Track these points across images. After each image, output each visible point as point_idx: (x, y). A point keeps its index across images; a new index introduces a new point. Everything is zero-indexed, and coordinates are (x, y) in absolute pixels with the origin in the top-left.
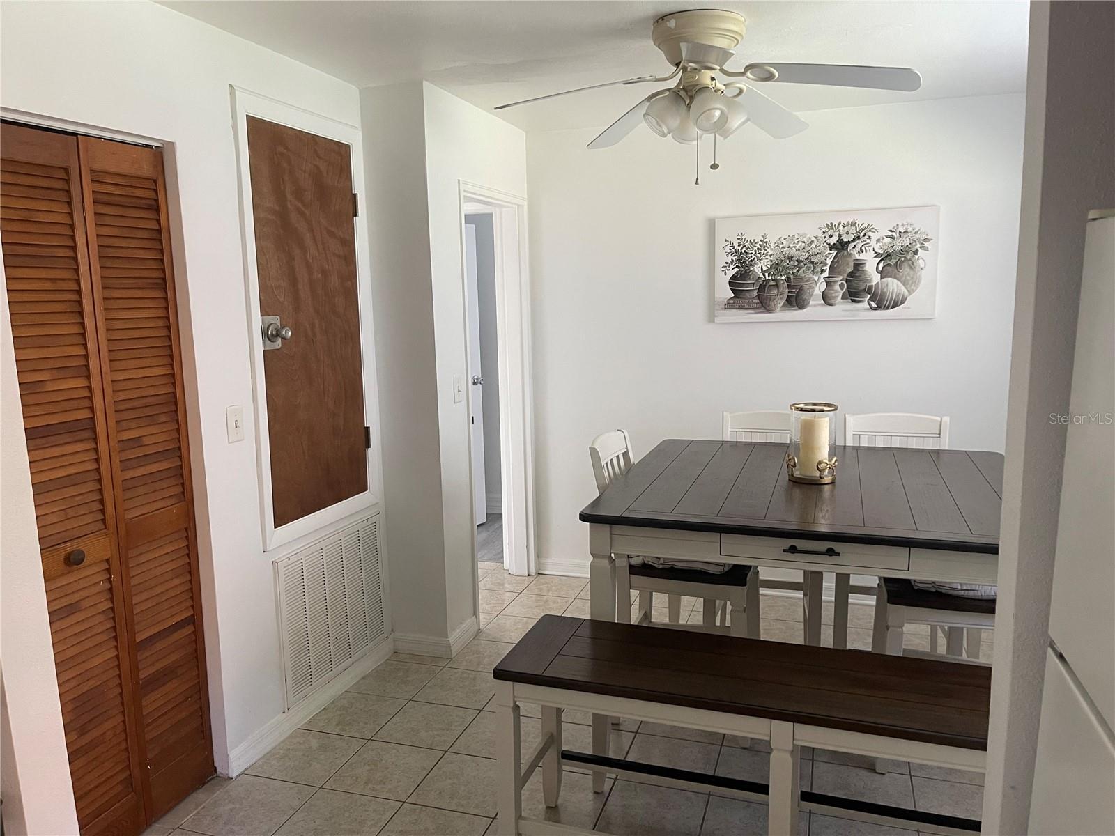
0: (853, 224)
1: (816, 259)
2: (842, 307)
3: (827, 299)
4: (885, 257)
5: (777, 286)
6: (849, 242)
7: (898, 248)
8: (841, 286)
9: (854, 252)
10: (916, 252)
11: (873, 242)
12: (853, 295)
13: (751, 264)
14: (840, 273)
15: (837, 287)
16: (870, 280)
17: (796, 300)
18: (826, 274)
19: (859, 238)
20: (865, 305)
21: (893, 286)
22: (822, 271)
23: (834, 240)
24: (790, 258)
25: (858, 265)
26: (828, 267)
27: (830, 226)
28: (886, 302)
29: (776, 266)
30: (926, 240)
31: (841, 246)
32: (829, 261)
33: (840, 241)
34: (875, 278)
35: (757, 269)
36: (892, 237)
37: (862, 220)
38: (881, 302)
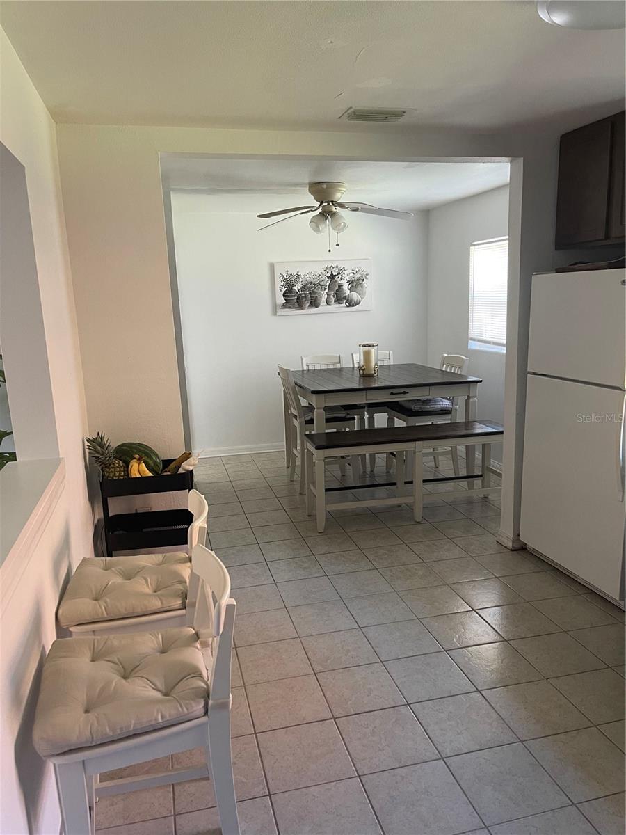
0: (337, 267)
1: (322, 283)
2: (334, 306)
3: (328, 303)
4: (350, 282)
5: (305, 297)
6: (336, 275)
7: (356, 278)
8: (334, 296)
9: (338, 280)
10: (363, 280)
11: (346, 275)
12: (339, 300)
13: (293, 286)
14: (333, 290)
15: (332, 297)
16: (345, 293)
17: (314, 304)
18: (327, 291)
19: (340, 273)
20: (344, 305)
21: (355, 296)
22: (325, 289)
23: (329, 275)
24: (311, 283)
25: (340, 286)
26: (327, 287)
27: (327, 268)
28: (353, 303)
29: (304, 287)
30: (367, 275)
31: (332, 277)
32: (328, 285)
33: (332, 274)
34: (348, 292)
35: (296, 288)
36: (353, 273)
37: (341, 265)
38: (351, 303)
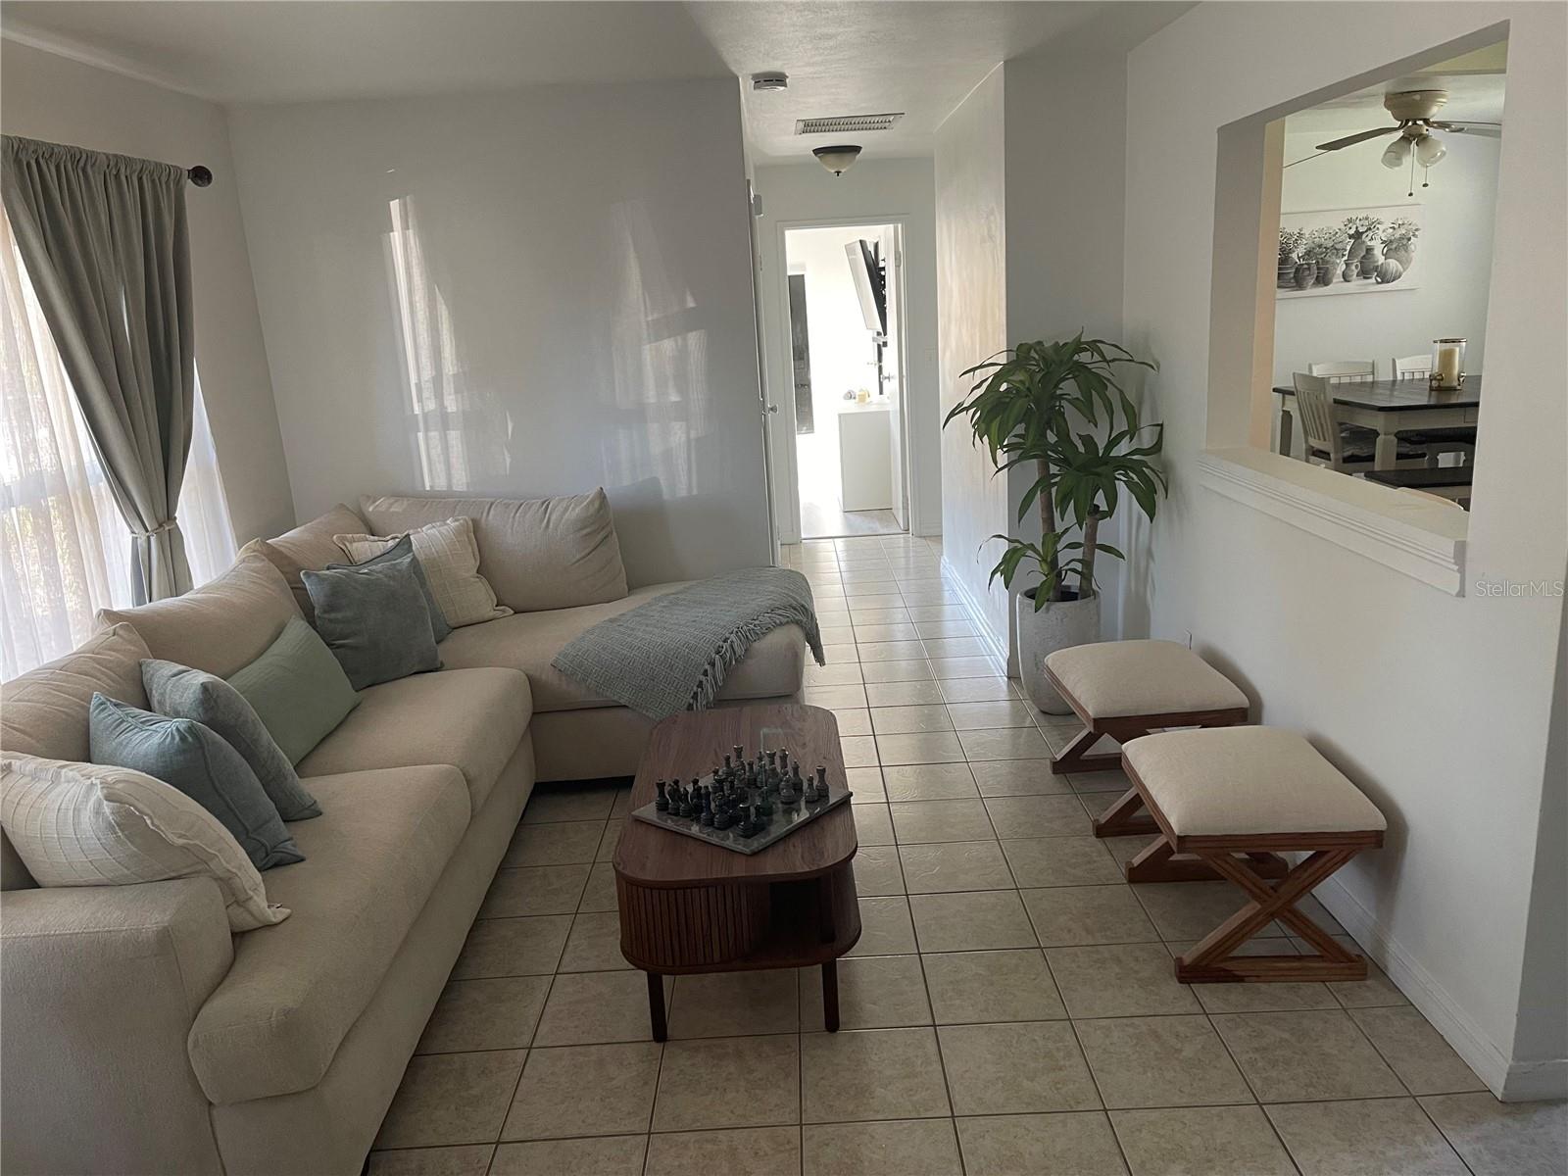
0: (1367, 219)
1: (1337, 246)
2: (1356, 284)
3: (1346, 278)
4: (1387, 243)
5: (1309, 269)
6: (1363, 233)
7: (1397, 236)
8: (1357, 266)
9: (1367, 240)
10: (1409, 239)
11: (1380, 232)
12: (1364, 273)
13: (1291, 251)
14: (1356, 257)
15: (1353, 267)
16: (1377, 261)
17: (1323, 279)
18: (1346, 258)
19: (1370, 229)
20: (1373, 280)
21: (1393, 265)
22: (1343, 255)
23: (1352, 232)
24: (1320, 246)
25: (1369, 250)
26: (1347, 252)
27: (1350, 221)
28: (1388, 277)
29: (1309, 253)
30: (1417, 230)
31: (1358, 235)
32: (1348, 248)
33: (1357, 231)
34: (1381, 259)
35: (1294, 256)
36: (1394, 228)
37: (1374, 216)
38: (1385, 278)
